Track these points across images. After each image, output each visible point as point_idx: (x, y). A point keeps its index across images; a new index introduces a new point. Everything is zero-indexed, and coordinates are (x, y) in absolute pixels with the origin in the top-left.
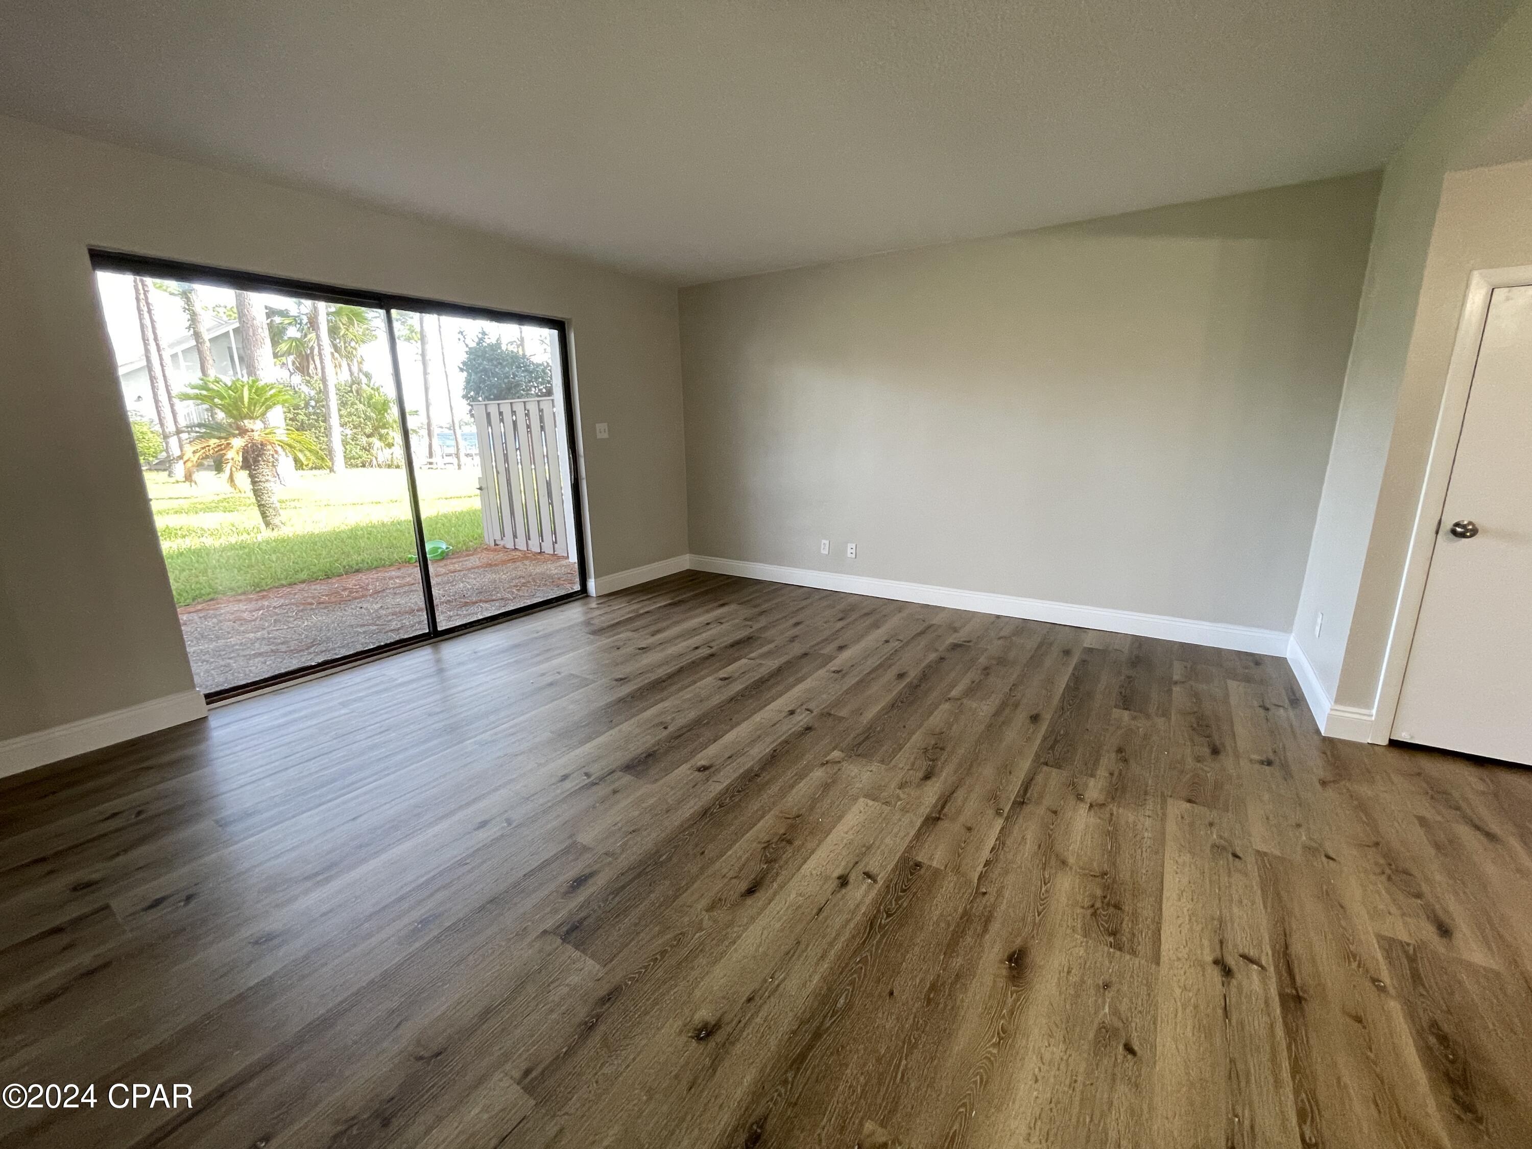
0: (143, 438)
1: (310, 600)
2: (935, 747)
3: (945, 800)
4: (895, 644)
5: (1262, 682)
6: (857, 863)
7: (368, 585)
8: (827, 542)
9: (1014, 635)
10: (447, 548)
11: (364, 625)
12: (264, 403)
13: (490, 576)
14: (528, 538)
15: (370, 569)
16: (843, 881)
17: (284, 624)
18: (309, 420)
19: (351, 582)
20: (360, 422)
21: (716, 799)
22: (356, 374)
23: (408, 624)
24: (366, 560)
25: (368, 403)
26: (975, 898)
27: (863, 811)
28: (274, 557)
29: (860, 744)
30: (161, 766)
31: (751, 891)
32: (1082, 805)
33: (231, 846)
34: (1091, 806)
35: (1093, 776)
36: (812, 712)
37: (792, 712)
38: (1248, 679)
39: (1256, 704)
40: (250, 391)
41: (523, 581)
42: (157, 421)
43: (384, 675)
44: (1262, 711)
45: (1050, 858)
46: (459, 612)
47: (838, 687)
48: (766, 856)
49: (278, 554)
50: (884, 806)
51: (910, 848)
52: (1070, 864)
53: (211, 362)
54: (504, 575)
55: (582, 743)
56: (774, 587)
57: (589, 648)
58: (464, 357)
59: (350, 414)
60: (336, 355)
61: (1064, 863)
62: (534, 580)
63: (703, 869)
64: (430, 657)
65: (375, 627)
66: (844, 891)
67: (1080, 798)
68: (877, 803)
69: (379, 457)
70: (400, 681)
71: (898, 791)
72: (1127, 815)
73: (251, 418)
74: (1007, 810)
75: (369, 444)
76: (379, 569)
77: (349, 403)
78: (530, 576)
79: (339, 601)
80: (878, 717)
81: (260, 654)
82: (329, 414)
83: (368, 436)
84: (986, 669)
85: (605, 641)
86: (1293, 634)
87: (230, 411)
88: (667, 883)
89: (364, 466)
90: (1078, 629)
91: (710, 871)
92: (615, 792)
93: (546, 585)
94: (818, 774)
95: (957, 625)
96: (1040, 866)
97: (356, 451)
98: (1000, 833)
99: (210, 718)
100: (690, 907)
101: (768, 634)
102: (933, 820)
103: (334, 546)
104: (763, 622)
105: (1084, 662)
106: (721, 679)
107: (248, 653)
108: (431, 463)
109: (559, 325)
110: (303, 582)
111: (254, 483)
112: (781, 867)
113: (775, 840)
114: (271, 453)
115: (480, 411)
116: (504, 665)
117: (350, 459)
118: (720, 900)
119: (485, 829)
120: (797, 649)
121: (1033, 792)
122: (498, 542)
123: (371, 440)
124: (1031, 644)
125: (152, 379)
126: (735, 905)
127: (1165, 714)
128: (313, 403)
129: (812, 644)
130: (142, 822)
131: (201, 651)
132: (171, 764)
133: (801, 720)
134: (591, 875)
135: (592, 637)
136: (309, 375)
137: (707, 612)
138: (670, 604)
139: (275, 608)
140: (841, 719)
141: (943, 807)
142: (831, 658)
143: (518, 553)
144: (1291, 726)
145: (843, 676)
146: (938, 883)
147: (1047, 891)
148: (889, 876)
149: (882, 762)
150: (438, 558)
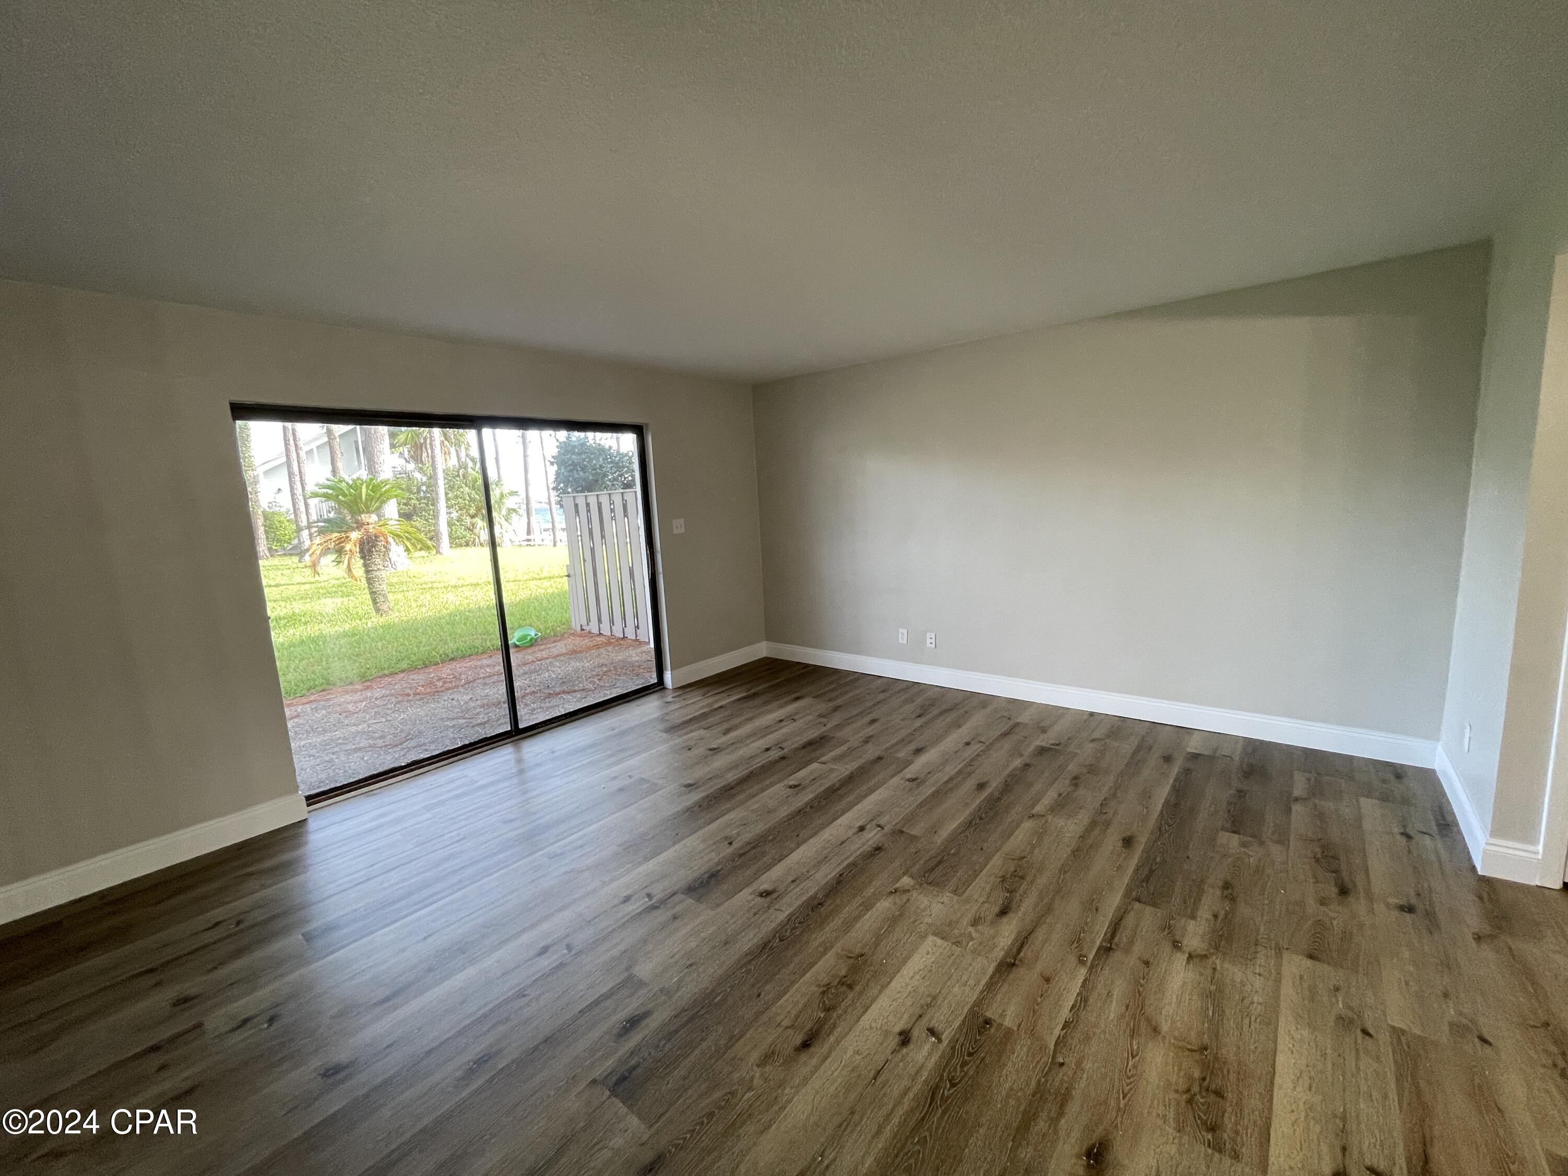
0: (281, 527)
1: (408, 691)
2: (1014, 874)
3: (1022, 941)
4: (976, 748)
5: (1405, 801)
6: (920, 1016)
7: (460, 674)
8: (905, 631)
9: (1108, 736)
10: (536, 635)
11: (454, 719)
12: (379, 498)
13: (575, 664)
14: (612, 622)
15: (463, 657)
16: (905, 1038)
17: (383, 717)
18: (420, 504)
19: (446, 671)
20: (465, 503)
21: (776, 932)
22: (463, 460)
23: (493, 717)
24: (461, 648)
25: (473, 486)
26: (1050, 1070)
27: (931, 952)
28: (380, 644)
29: (933, 869)
30: (261, 872)
31: (806, 1045)
32: (1179, 955)
33: (316, 961)
34: (1190, 957)
35: (1193, 917)
36: (883, 828)
37: (862, 829)
38: (1385, 798)
39: (1396, 830)
40: (367, 487)
41: (605, 669)
42: (292, 511)
43: (466, 776)
44: (1403, 840)
45: (1139, 1021)
46: (542, 705)
47: (912, 798)
48: (824, 1003)
49: (384, 642)
50: (954, 946)
51: (978, 1003)
52: (1163, 1033)
53: (339, 455)
54: (585, 664)
55: (647, 859)
56: (852, 678)
57: (662, 748)
58: (555, 451)
59: (456, 497)
60: (446, 442)
61: (1156, 1030)
62: (616, 670)
63: (759, 1014)
64: (512, 756)
65: (463, 721)
66: (905, 1050)
67: (1176, 945)
68: (946, 943)
69: (481, 536)
70: (481, 783)
71: (971, 929)
72: (1233, 972)
73: (368, 512)
74: (1091, 957)
75: (473, 525)
76: (472, 657)
77: (456, 486)
78: (612, 663)
79: (434, 692)
80: (953, 838)
81: (359, 749)
82: (437, 500)
83: (472, 517)
84: (1075, 778)
85: (678, 740)
86: (1441, 742)
87: (351, 507)
88: (720, 1028)
89: (467, 545)
90: (1182, 731)
91: (764, 1018)
92: (675, 918)
93: (625, 674)
94: (884, 905)
95: (1045, 723)
96: (1128, 1032)
97: (461, 531)
98: (1082, 986)
99: (310, 821)
100: (742, 1060)
101: (840, 734)
102: (1008, 966)
103: (434, 632)
104: (835, 720)
105: (1187, 771)
106: (790, 787)
107: (349, 747)
108: (529, 540)
109: (638, 430)
110: (403, 671)
111: (367, 572)
112: (839, 1017)
113: (835, 983)
114: (383, 543)
115: (568, 501)
116: (579, 767)
117: (455, 539)
118: (773, 1053)
119: (548, 954)
120: (872, 752)
121: (1123, 937)
122: (584, 628)
123: (474, 520)
124: (1127, 748)
125: (291, 475)
126: (789, 1062)
127: (1283, 840)
128: (424, 488)
129: (888, 745)
130: (241, 931)
131: (310, 744)
132: (271, 870)
133: (871, 838)
134: (646, 1015)
135: (664, 735)
136: (422, 461)
137: (782, 707)
138: (744, 698)
139: (376, 699)
140: (914, 838)
141: (1019, 950)
142: (908, 763)
143: (602, 639)
144: (1439, 859)
145: (918, 786)
146: (1009, 1047)
147: (1135, 1067)
148: (954, 1035)
149: (955, 892)
150: (527, 645)
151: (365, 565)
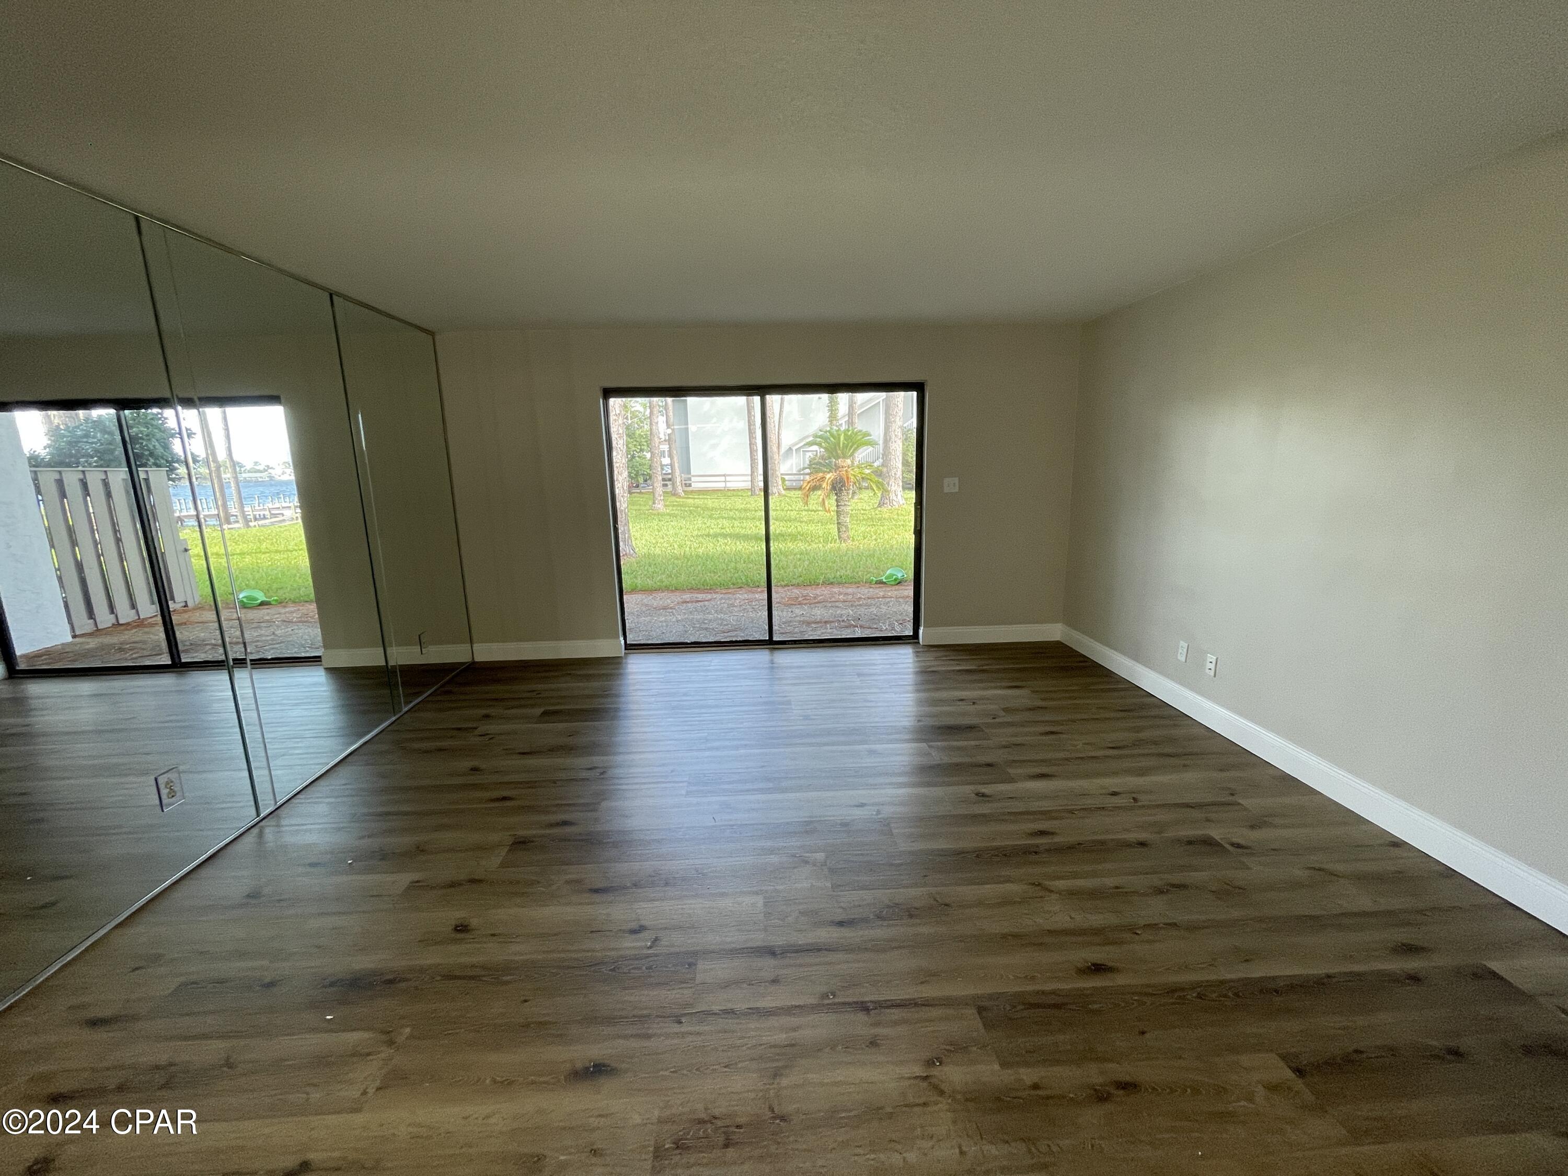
7: (821, 595)
8: (1186, 646)
12: (851, 446)
15: (840, 583)
19: (817, 591)
24: (844, 576)
26: (668, 1017)
40: (844, 437)
52: (776, 1081)
73: (844, 458)
76: (845, 585)
87: (831, 453)
104: (1010, 718)
109: (919, 387)
111: (838, 506)
120: (992, 757)
129: (1021, 758)
142: (1008, 781)
145: (978, 802)
150: (893, 583)
151: (837, 500)
